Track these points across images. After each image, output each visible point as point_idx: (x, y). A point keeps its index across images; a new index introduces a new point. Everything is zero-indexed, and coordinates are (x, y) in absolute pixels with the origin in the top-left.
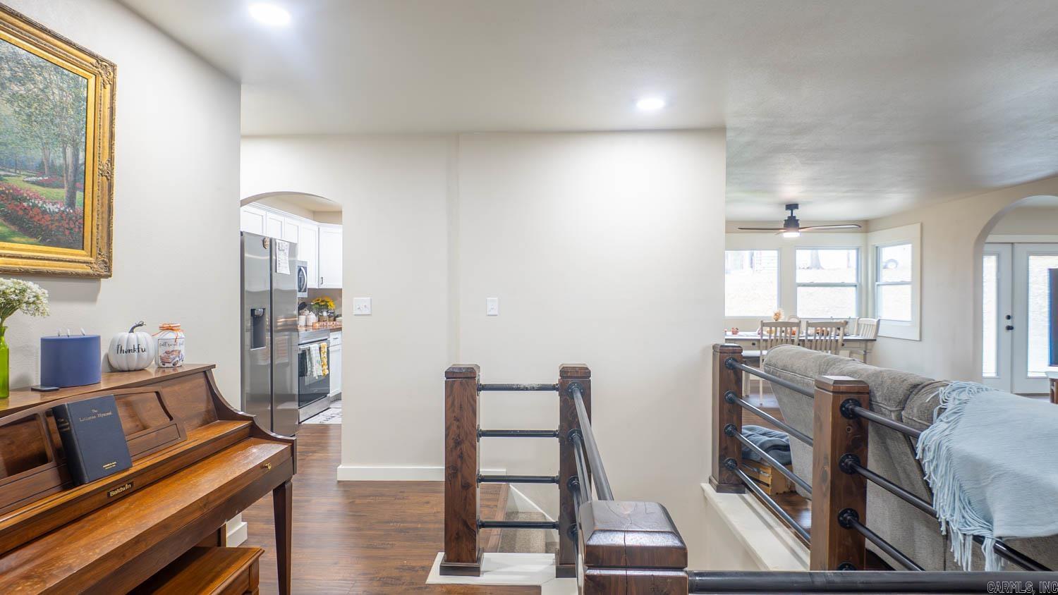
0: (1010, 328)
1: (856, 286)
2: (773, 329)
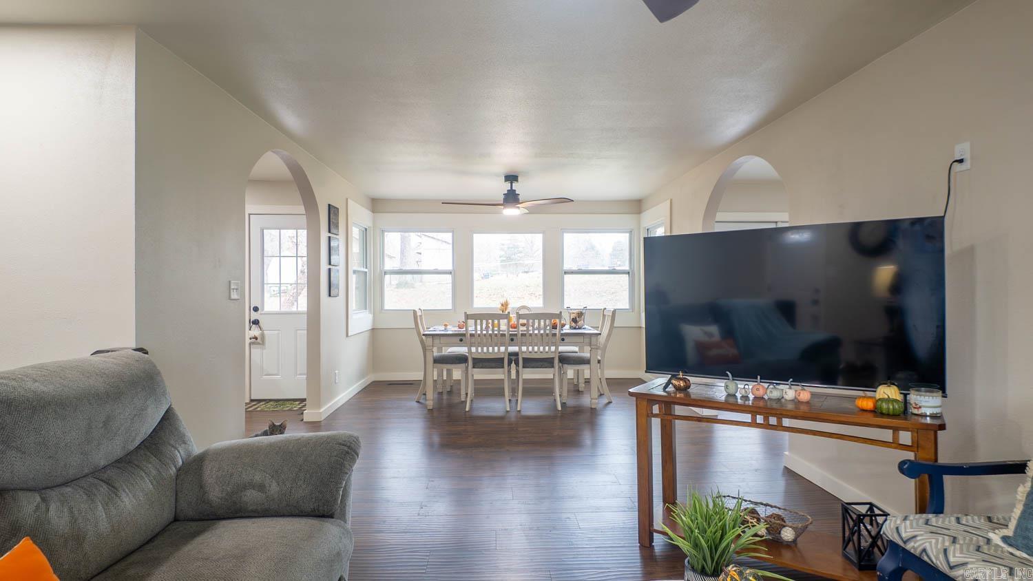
1: (628, 273)
2: (479, 321)
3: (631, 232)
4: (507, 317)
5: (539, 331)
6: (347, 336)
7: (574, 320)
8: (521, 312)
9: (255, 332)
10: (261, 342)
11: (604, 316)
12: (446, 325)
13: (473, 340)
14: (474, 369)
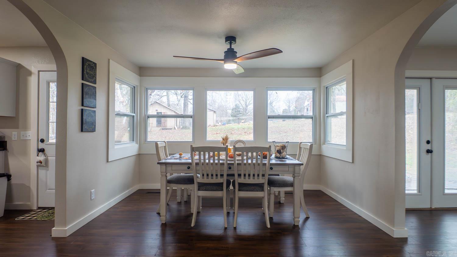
0: (429, 151)
1: (312, 118)
2: (202, 153)
3: (314, 90)
4: (226, 149)
5: (252, 161)
6: (108, 161)
7: (279, 152)
8: (237, 146)
9: (41, 158)
10: (45, 166)
11: (300, 148)
12: (180, 154)
13: (198, 168)
14: (200, 191)
